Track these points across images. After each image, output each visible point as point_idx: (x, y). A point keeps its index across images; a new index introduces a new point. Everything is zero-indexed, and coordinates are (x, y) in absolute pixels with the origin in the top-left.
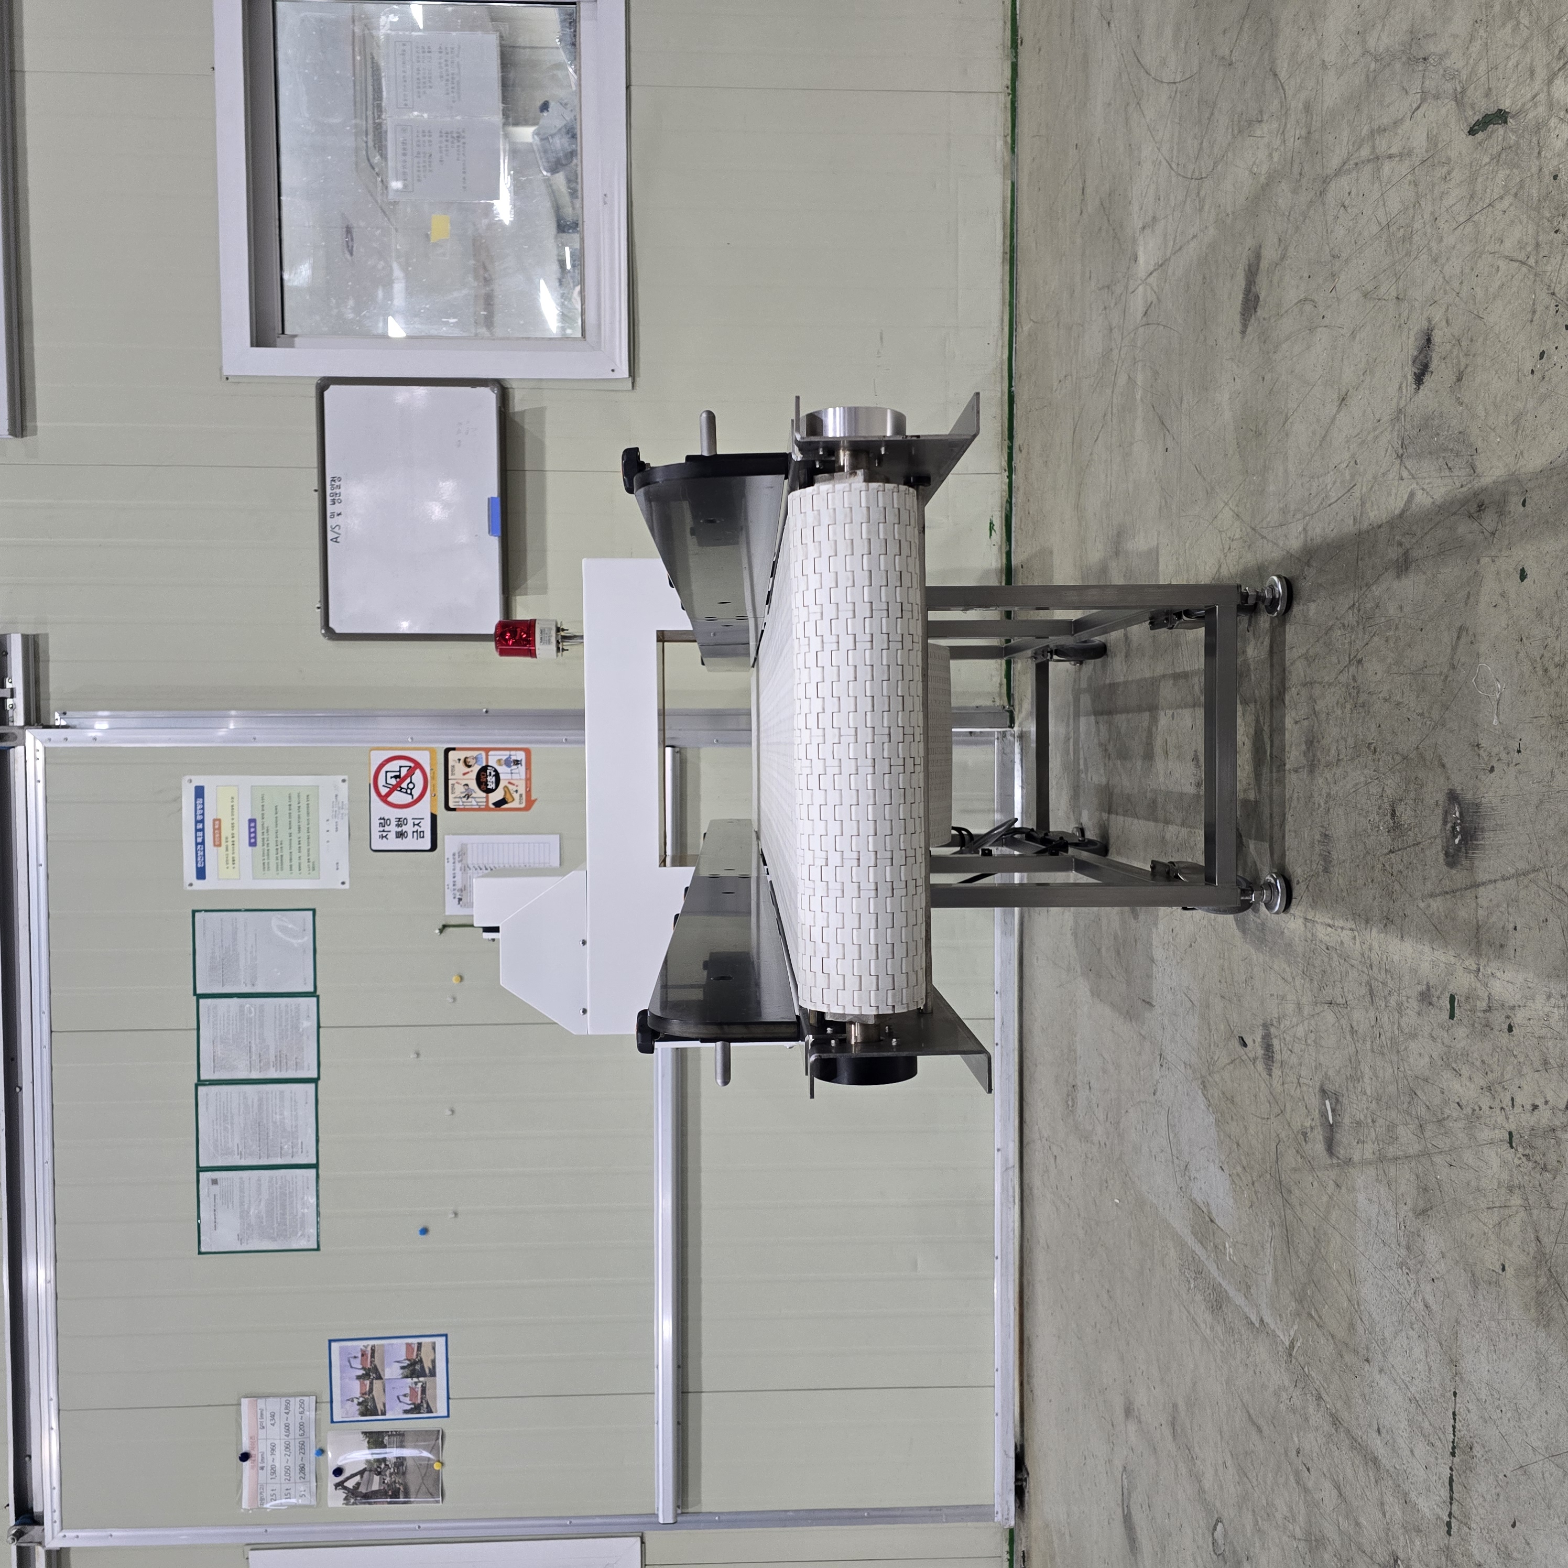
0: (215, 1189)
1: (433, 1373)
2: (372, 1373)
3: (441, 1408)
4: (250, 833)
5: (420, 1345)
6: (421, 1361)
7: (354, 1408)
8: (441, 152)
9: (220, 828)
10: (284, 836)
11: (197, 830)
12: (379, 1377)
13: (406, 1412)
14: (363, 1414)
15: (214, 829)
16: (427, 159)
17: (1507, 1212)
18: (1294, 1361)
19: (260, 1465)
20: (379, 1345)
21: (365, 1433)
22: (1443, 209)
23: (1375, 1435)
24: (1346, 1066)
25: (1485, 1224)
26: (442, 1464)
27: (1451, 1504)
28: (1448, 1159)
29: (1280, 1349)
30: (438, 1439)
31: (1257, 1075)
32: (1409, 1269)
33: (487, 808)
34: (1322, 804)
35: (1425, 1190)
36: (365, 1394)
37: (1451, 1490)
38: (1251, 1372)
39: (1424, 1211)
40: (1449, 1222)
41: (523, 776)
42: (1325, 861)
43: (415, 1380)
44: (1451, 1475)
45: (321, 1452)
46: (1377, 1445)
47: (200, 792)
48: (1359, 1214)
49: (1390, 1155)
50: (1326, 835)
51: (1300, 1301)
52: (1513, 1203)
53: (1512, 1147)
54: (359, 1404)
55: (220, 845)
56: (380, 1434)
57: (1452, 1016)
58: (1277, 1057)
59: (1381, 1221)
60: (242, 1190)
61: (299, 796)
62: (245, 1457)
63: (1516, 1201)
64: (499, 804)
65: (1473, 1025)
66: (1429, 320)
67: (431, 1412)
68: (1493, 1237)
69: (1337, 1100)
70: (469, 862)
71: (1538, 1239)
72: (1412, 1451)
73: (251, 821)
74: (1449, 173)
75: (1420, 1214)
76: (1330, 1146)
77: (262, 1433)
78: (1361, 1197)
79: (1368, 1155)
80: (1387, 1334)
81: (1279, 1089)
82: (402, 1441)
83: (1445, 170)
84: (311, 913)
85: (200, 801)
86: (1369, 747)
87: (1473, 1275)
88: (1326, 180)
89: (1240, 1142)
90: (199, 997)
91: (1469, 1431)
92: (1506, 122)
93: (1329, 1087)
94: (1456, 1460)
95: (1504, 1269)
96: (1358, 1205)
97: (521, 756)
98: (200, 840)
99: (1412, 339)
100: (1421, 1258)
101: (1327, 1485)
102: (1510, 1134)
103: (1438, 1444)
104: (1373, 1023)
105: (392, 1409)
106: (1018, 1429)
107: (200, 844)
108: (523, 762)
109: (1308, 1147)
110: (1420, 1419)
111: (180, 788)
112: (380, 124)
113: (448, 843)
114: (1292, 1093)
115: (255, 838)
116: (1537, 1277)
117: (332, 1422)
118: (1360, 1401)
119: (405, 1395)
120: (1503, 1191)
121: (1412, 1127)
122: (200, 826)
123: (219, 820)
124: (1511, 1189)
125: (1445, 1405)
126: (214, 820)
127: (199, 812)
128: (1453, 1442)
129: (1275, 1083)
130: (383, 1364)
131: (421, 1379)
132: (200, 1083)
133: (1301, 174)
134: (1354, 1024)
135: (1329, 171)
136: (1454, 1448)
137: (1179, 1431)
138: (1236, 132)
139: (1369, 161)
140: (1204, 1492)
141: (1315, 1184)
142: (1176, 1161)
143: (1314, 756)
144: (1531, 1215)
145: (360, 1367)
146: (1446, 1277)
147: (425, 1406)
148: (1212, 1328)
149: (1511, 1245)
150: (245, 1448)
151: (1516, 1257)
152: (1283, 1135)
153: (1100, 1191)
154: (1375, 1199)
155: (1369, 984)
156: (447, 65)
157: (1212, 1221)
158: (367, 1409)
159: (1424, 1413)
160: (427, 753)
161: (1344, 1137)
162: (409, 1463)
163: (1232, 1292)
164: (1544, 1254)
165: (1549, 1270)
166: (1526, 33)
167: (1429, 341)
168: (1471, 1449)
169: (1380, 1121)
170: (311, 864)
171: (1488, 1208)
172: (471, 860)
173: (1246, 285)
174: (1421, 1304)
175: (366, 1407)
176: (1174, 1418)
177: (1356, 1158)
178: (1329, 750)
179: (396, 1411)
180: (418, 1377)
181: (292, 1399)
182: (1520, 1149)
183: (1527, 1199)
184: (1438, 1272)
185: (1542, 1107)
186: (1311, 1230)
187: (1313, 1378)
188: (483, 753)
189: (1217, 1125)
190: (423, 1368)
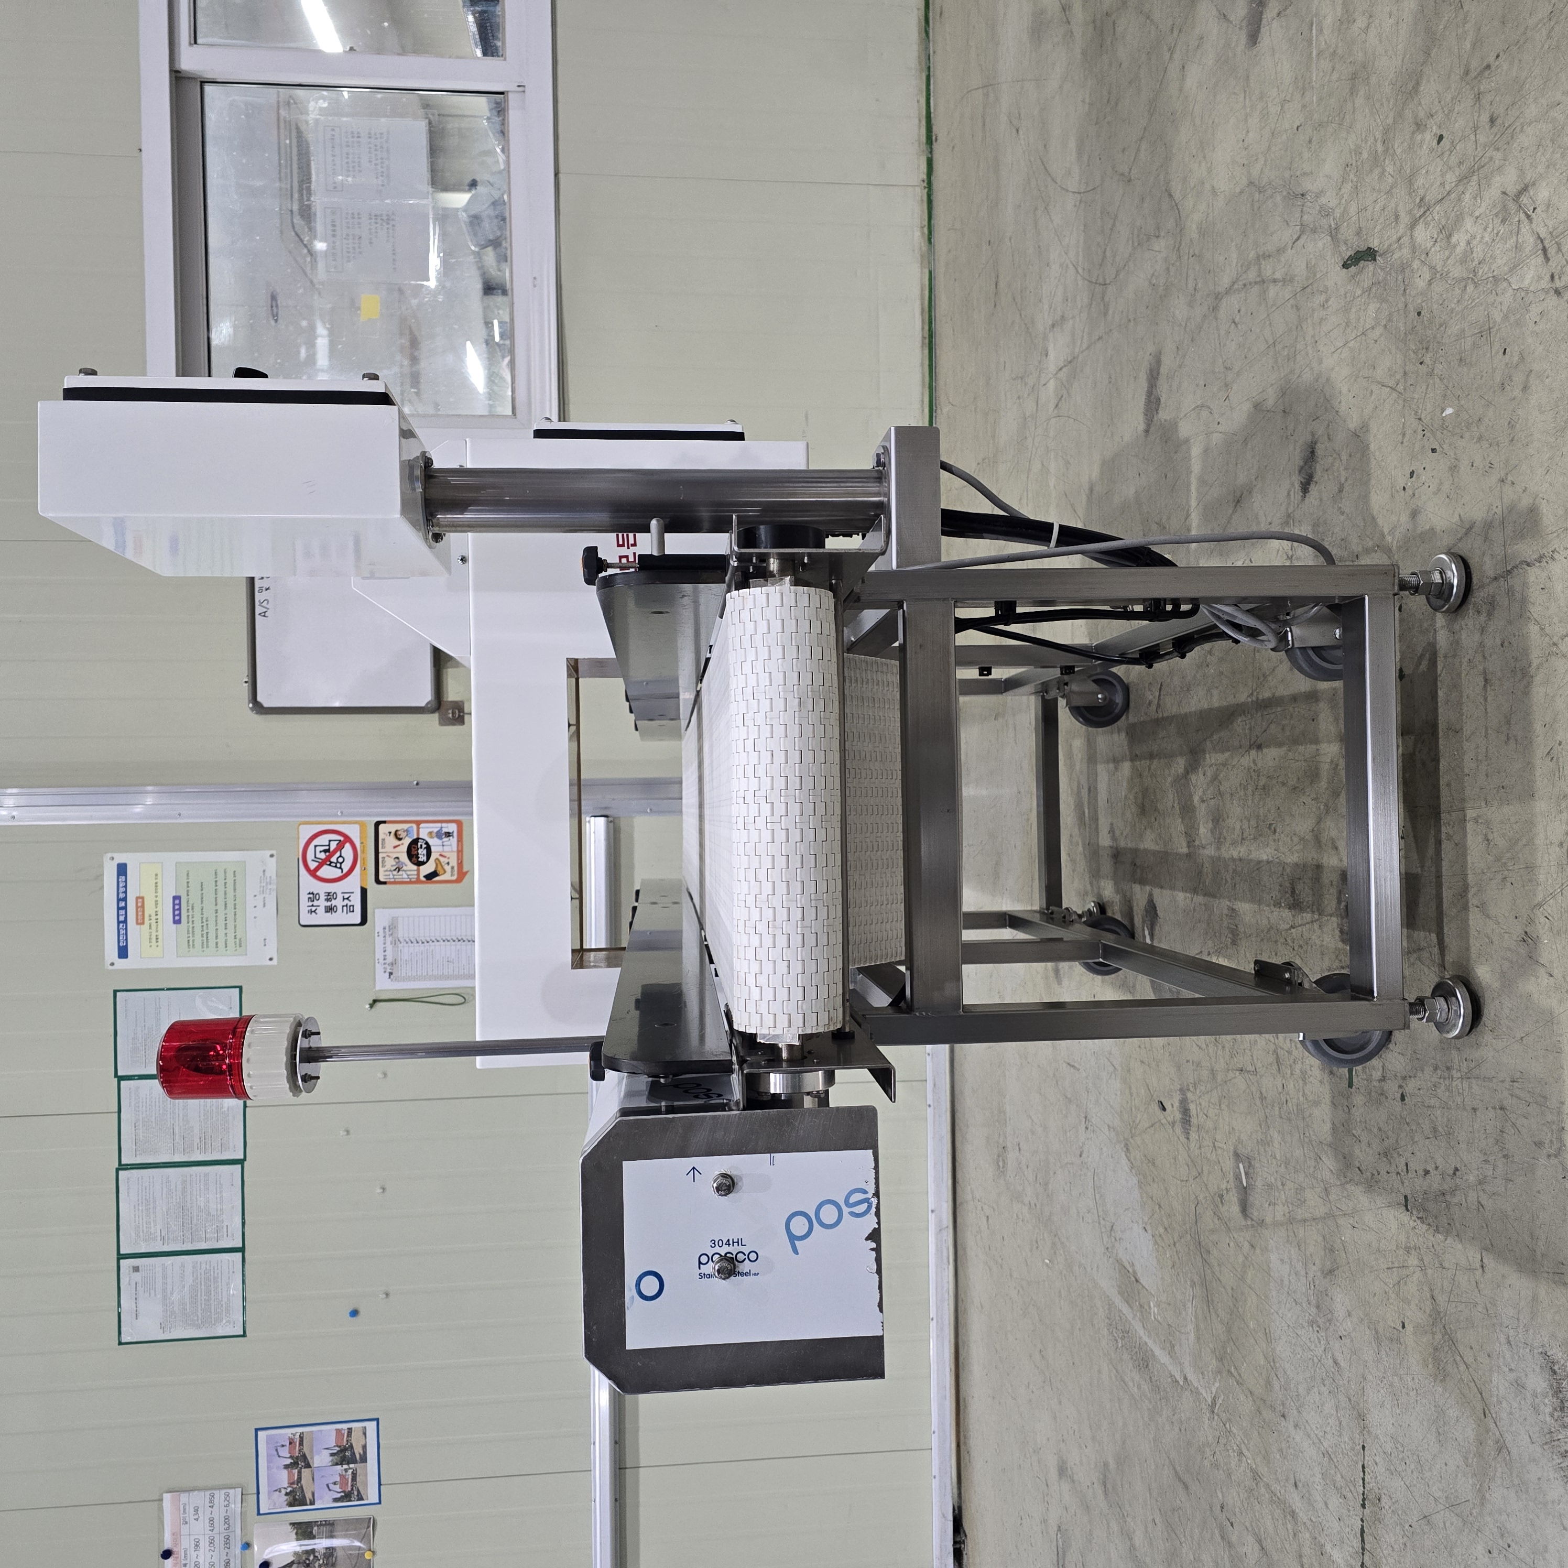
0: (137, 1277)
1: (364, 1459)
2: (300, 1462)
3: (372, 1495)
4: (174, 910)
5: (350, 1430)
6: (351, 1447)
7: (281, 1500)
8: (370, 234)
9: (143, 906)
10: (209, 913)
11: (119, 909)
12: (308, 1466)
13: (336, 1500)
14: (290, 1505)
15: (137, 907)
16: (357, 241)
17: (1405, 1272)
18: (1216, 1417)
19: (183, 1562)
20: (307, 1432)
21: (293, 1524)
22: (1322, 334)
23: (1292, 1489)
24: (1257, 1131)
25: (1386, 1284)
26: (374, 1553)
27: (1363, 1554)
28: (1351, 1222)
29: (1203, 1406)
30: (369, 1527)
31: (1176, 1139)
32: (1319, 1327)
33: (418, 881)
34: (1229, 880)
35: (1332, 1250)
36: (293, 1483)
37: (1363, 1540)
38: (1177, 1430)
39: (1331, 1272)
40: (1355, 1281)
41: (455, 849)
42: (1233, 935)
43: (345, 1467)
44: (1362, 1526)
45: (247, 1546)
46: (1295, 1499)
47: (122, 870)
48: (1272, 1274)
49: (1299, 1217)
50: (1233, 910)
51: (1221, 1360)
52: (1410, 1263)
53: (1408, 1210)
54: (287, 1494)
55: (143, 923)
56: (309, 1524)
57: (1351, 1085)
58: (1194, 1121)
59: (1292, 1281)
60: (165, 1277)
61: (225, 872)
62: (167, 1554)
63: (1413, 1261)
64: (430, 877)
65: (1370, 1094)
66: (1313, 435)
67: (362, 1499)
68: (1393, 1296)
69: (1250, 1166)
70: (400, 935)
71: (1433, 1297)
72: (1326, 1504)
73: (175, 898)
74: (1327, 301)
75: (1327, 1274)
76: (1244, 1208)
77: (185, 1529)
78: (1274, 1257)
79: (1279, 1217)
80: (1301, 1390)
81: (1197, 1152)
82: (331, 1531)
83: (1322, 298)
84: (238, 990)
85: (122, 878)
86: (1269, 828)
87: (1377, 1332)
88: (1218, 297)
89: (1162, 1204)
90: (120, 1079)
91: (1377, 1483)
92: (1375, 260)
93: (1241, 1150)
94: (1367, 1511)
95: (1403, 1327)
96: (1271, 1265)
97: (452, 828)
98: (122, 918)
99: (1298, 450)
100: (1329, 1316)
101: (1250, 1539)
102: (1406, 1197)
103: (1349, 1495)
104: (1280, 1089)
105: (321, 1498)
106: (955, 1491)
107: (122, 923)
108: (455, 834)
109: (1223, 1209)
110: (1332, 1472)
111: (101, 866)
112: (309, 206)
113: (379, 917)
114: (1209, 1156)
115: (180, 915)
116: (1433, 1334)
117: (259, 1514)
118: (1278, 1457)
119: (335, 1483)
120: (1401, 1252)
121: (1318, 1190)
122: (122, 904)
123: (143, 898)
124: (1408, 1250)
125: (1355, 1458)
126: (137, 898)
127: (122, 890)
128: (1363, 1494)
129: (1192, 1145)
130: (311, 1451)
131: (352, 1466)
132: (122, 1167)
133: (1195, 289)
134: (1264, 1090)
135: (1221, 289)
136: (1364, 1500)
137: (1110, 1489)
138: (1136, 244)
139: (1256, 283)
140: (1134, 1549)
141: (1232, 1244)
142: (1102, 1222)
143: (1220, 834)
144: (1426, 1274)
145: (288, 1455)
146: (1353, 1335)
147: (356, 1493)
148: (1139, 1387)
149: (1409, 1303)
150: (167, 1545)
151: (1416, 1315)
152: (1201, 1197)
153: (1031, 1250)
154: (1286, 1260)
155: (1275, 1052)
156: (376, 150)
157: (1137, 1281)
158: (295, 1499)
159: (1336, 1467)
160: (357, 827)
161: (1257, 1199)
162: (340, 1554)
163: (1158, 1351)
164: (1439, 1313)
165: (1444, 1327)
166: (1390, 180)
167: (1313, 452)
168: (1379, 1500)
169: (1289, 1185)
170: (237, 940)
171: (1388, 1268)
172: (401, 933)
173: (1148, 387)
174: (1331, 1361)
175: (294, 1497)
176: (1105, 1476)
177: (1269, 1220)
178: (1234, 829)
179: (324, 1500)
180: (348, 1464)
181: (217, 1493)
182: (1415, 1212)
183: (1422, 1260)
184: (1345, 1330)
185: (1433, 1172)
186: (1230, 1291)
187: (1234, 1434)
188: (414, 826)
189: (1141, 1188)
190: (353, 1454)
